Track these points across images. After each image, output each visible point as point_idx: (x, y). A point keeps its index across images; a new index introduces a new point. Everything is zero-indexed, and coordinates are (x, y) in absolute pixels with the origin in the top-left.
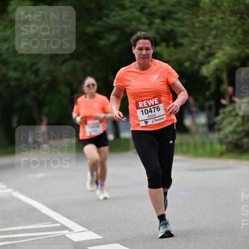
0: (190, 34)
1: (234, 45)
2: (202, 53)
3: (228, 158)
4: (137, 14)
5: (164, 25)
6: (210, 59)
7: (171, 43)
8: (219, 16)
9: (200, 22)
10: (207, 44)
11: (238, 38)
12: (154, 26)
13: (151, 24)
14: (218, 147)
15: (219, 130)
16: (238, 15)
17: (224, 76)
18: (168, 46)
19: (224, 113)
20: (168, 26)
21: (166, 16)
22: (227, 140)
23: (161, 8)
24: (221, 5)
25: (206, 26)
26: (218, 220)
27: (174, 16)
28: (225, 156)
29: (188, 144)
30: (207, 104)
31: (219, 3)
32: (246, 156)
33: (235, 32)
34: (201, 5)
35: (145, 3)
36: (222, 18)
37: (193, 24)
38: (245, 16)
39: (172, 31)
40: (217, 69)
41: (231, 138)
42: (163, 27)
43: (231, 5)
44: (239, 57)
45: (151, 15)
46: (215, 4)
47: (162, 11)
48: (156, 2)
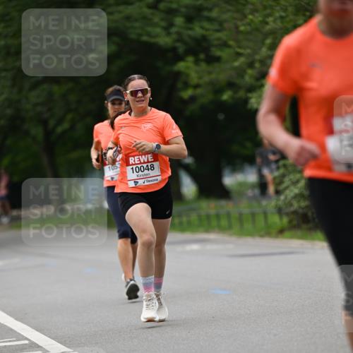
0: (231, 43)
2: (250, 71)
3: (292, 237)
5: (191, 29)
6: (263, 81)
7: (202, 56)
8: (277, 15)
9: (249, 24)
10: (258, 57)
12: (174, 30)
14: (275, 219)
18: (197, 62)
19: (285, 166)
20: (197, 30)
21: (194, 15)
22: (292, 209)
25: (257, 30)
26: (275, 335)
27: (206, 13)
28: (287, 234)
29: (228, 215)
36: (282, 17)
37: (237, 27)
39: (204, 38)
41: (296, 205)
42: (190, 32)
45: (171, 12)
47: (186, 7)
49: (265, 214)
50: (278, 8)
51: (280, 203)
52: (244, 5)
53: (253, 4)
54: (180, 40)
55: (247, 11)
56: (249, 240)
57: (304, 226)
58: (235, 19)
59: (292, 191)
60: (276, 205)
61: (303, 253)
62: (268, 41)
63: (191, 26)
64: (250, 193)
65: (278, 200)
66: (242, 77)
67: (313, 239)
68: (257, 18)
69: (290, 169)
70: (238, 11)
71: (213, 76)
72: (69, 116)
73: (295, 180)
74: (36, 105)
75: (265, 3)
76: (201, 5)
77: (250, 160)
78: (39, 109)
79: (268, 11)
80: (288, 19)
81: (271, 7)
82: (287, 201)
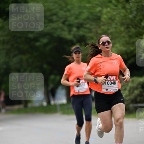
1: (123, 45)
4: (61, 25)
7: (83, 43)
8: (113, 26)
9: (103, 30)
11: (126, 41)
12: (72, 33)
13: (70, 31)
16: (126, 26)
18: (81, 45)
24: (114, 19)
27: (85, 26)
36: (115, 28)
38: (130, 26)
42: (78, 33)
45: (70, 26)
46: (110, 18)
53: (103, 22)
54: (74, 37)
55: (101, 25)
70: (97, 25)
75: (108, 22)
76: (83, 23)
79: (109, 25)
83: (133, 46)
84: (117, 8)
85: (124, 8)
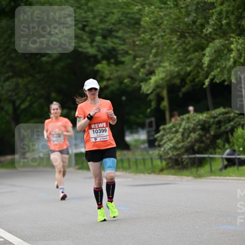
0: (130, 52)
1: (175, 63)
2: (142, 70)
3: (168, 174)
4: (79, 32)
5: (105, 43)
7: (112, 61)
8: (159, 34)
9: (141, 40)
10: (147, 62)
11: (179, 56)
12: (95, 44)
13: (92, 41)
14: (158, 162)
15: (159, 146)
16: (178, 34)
17: (165, 93)
18: (109, 64)
19: (164, 129)
20: (110, 44)
21: (108, 34)
22: (169, 156)
23: (102, 26)
24: (161, 23)
25: (148, 44)
27: (115, 34)
28: (165, 172)
29: (129, 160)
30: (148, 121)
31: (160, 21)
32: (185, 172)
33: (176, 51)
34: (142, 23)
35: (87, 21)
36: (162, 36)
37: (134, 42)
38: (187, 34)
39: (114, 49)
40: (157, 86)
41: (171, 154)
42: (105, 45)
43: (171, 23)
44: (179, 74)
45: (93, 33)
46: (155, 22)
47: (102, 29)
48: (97, 20)
49: (152, 159)
50: (160, 30)
51: (161, 152)
52: (138, 28)
53: (144, 28)
54: (99, 50)
55: (140, 32)
56: (142, 175)
57: (176, 167)
58: (133, 37)
59: (168, 145)
60: (159, 154)
61: (175, 184)
62: (154, 51)
63: (105, 41)
64: (142, 146)
65: (160, 150)
66: (138, 73)
67: (182, 175)
68: (147, 36)
69: (167, 131)
70: (134, 32)
71: (119, 73)
72: (29, 98)
73: (170, 138)
74: (8, 91)
75: (151, 27)
76: (111, 28)
77: (142, 126)
78: (10, 94)
79: (154, 32)
80: (166, 37)
81: (156, 29)
82: (165, 151)
83: (189, 66)
84: (166, 6)
85: (176, 6)
